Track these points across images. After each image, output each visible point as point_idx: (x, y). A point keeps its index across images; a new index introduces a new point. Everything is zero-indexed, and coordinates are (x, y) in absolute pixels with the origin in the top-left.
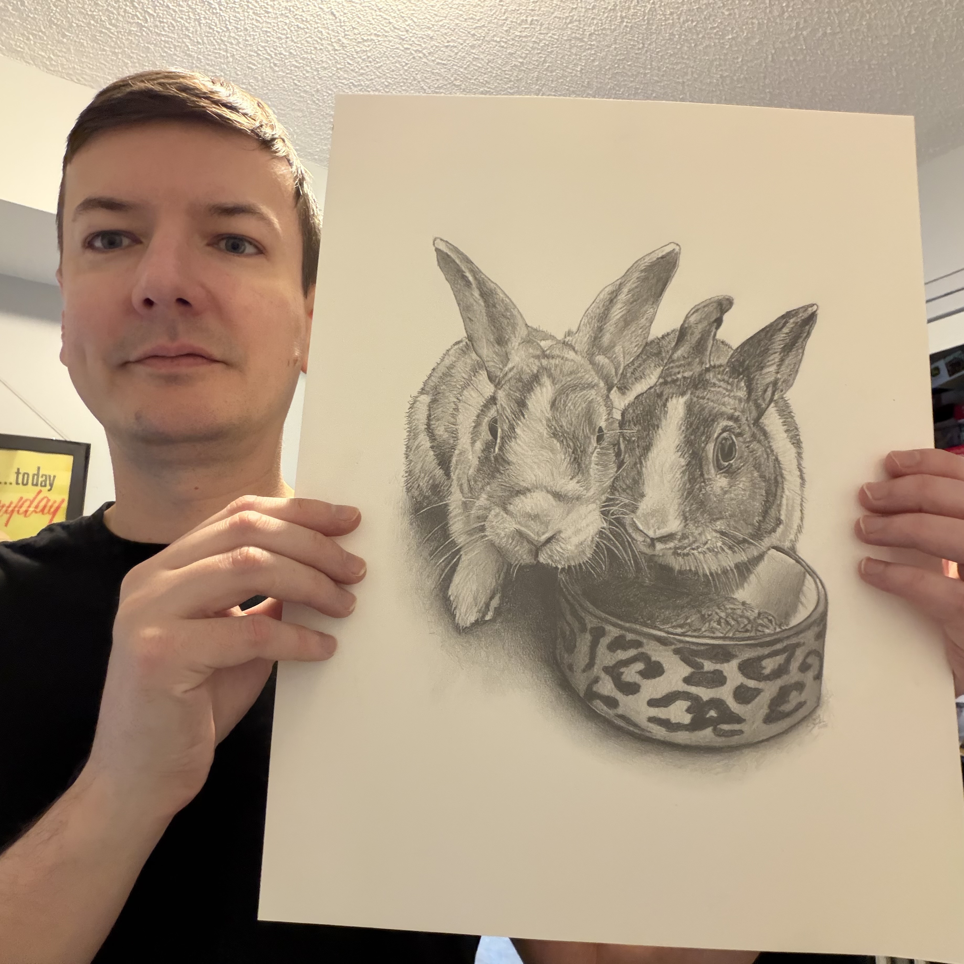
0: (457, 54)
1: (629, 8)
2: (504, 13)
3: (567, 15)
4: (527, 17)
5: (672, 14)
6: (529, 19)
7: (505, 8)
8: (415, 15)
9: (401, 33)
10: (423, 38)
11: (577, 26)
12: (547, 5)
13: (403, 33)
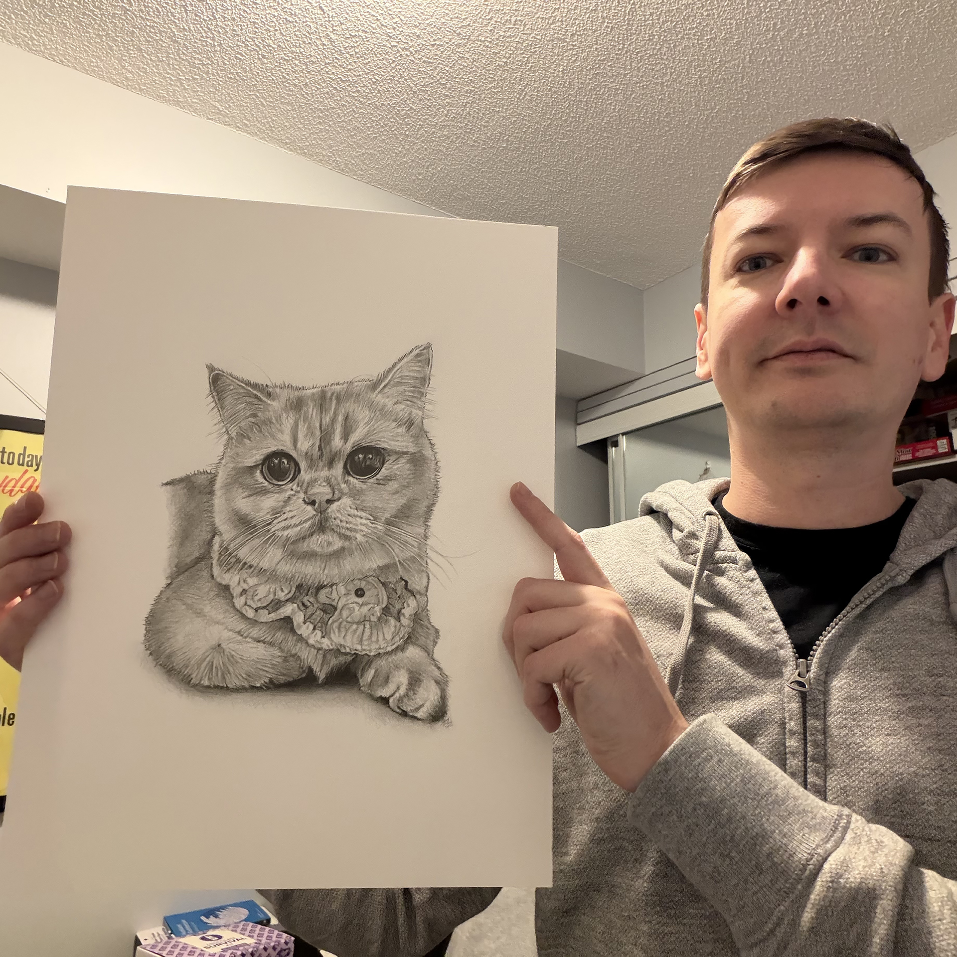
0: (442, 52)
1: (610, 9)
2: (489, 13)
3: (550, 16)
4: (511, 17)
5: (651, 14)
6: (513, 19)
7: (490, 7)
8: (403, 13)
9: (388, 31)
10: (410, 37)
11: (559, 27)
12: (530, 5)
13: (390, 31)
